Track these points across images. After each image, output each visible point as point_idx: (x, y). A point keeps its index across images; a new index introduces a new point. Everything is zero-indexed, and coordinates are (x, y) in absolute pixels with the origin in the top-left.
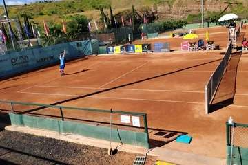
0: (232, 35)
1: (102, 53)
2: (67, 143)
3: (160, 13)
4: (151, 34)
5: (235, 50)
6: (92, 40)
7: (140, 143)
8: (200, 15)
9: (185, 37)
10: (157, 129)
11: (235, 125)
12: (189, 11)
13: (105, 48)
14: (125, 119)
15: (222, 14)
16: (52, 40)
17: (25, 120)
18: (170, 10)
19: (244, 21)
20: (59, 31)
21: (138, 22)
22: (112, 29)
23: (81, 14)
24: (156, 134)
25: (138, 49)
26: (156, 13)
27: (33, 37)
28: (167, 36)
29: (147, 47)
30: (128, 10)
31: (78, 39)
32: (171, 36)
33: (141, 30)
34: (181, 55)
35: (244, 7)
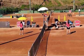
5: (47, 28)
8: (29, 5)
12: (23, 2)
19: (52, 11)
26: (2, 1)
35: (52, 4)
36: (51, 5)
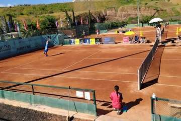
0: (158, 33)
1: (67, 44)
2: (36, 112)
3: (109, 15)
4: (102, 31)
5: (161, 44)
6: (59, 34)
7: (90, 112)
8: (137, 18)
9: (126, 34)
10: (103, 101)
11: (157, 99)
12: (130, 15)
13: (68, 40)
14: (79, 94)
15: (152, 17)
16: (29, 34)
17: (5, 94)
18: (116, 13)
19: (167, 23)
20: (34, 27)
21: (93, 21)
22: (74, 27)
23: (51, 15)
24: (103, 105)
25: (93, 42)
26: (106, 15)
27: (15, 31)
28: (114, 32)
29: (99, 40)
30: (86, 13)
31: (48, 33)
32: (116, 33)
33: (95, 27)
34: (123, 47)
35: (167, 13)
36: (166, 16)
